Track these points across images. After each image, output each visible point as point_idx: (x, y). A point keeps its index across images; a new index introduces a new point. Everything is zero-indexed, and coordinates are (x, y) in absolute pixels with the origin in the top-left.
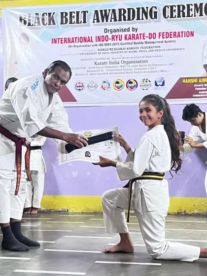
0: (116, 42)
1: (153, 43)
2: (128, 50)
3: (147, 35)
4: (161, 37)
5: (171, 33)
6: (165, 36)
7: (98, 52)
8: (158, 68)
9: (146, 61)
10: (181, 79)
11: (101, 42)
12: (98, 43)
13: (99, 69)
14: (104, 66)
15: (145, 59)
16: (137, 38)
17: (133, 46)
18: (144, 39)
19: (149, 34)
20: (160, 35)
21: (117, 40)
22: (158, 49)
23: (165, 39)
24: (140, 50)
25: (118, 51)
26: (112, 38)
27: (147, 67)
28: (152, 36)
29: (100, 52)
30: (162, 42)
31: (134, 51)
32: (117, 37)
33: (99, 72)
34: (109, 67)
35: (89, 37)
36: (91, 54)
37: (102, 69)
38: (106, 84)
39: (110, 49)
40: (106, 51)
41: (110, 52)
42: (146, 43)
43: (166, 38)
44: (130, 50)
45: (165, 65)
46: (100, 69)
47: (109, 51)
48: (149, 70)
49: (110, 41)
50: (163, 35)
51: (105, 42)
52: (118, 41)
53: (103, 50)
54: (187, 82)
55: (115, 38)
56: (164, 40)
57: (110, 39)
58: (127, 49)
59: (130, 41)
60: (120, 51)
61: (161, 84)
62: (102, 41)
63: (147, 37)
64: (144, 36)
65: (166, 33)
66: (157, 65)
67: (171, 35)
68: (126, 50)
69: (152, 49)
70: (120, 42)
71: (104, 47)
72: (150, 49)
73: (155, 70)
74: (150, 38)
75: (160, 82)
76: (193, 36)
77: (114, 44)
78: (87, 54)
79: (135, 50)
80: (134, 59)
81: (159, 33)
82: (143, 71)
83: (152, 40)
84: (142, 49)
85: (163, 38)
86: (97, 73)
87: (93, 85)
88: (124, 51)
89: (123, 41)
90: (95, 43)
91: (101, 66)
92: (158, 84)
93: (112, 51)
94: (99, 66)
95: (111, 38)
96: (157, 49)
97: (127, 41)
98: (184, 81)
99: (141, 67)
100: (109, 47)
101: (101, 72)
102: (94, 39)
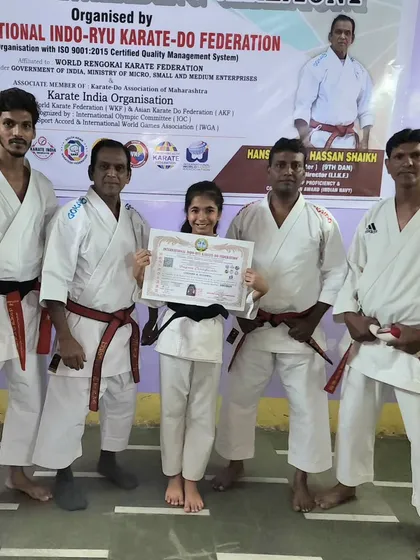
0: (98, 45)
1: (188, 57)
2: (128, 70)
3: (173, 36)
4: (206, 44)
5: (229, 35)
6: (214, 44)
7: (57, 66)
8: (197, 120)
9: (169, 101)
10: (244, 149)
11: (64, 44)
12: (57, 44)
13: (58, 110)
14: (70, 102)
15: (167, 95)
16: (149, 41)
17: (141, 60)
18: (166, 45)
19: (180, 33)
20: (203, 40)
21: (102, 42)
22: (198, 73)
23: (215, 51)
24: (155, 71)
25: (104, 68)
26: (91, 35)
27: (171, 115)
28: (185, 39)
29: (61, 66)
30: (207, 57)
31: (142, 74)
32: (102, 35)
33: (59, 118)
34: (82, 107)
35: (33, 26)
36: (40, 70)
37: (67, 110)
38: (74, 147)
39: (86, 63)
40: (76, 67)
41: (85, 69)
42: (170, 55)
43: (218, 47)
44: (132, 70)
45: (210, 113)
46: (63, 110)
47: (82, 67)
48: (176, 123)
49: (85, 43)
50: (211, 40)
51: (72, 44)
52: (106, 45)
53: (69, 62)
54: (256, 156)
55: (98, 35)
56: (212, 52)
57: (86, 37)
58: (127, 65)
59: (133, 48)
60: (109, 69)
61: (200, 157)
62: (67, 40)
63: (173, 41)
64: (166, 38)
65: (219, 35)
66: (193, 112)
67: (229, 41)
68: (123, 69)
69: (183, 72)
70: (109, 47)
71: (70, 56)
72: (179, 72)
73: (187, 124)
74: (179, 45)
75: (197, 153)
76: (278, 49)
77: (96, 51)
78: (30, 69)
79: (145, 71)
80: (143, 92)
81: (203, 34)
82: (160, 123)
83: (185, 50)
84: (160, 71)
85: (211, 47)
86: (54, 118)
87: (45, 147)
88: (118, 70)
89: (117, 45)
90: (48, 43)
91: (64, 102)
92: (194, 157)
93: (90, 68)
94: (58, 102)
95: (88, 34)
96: (194, 73)
97: (125, 47)
98: (250, 153)
99: (157, 115)
100: (82, 57)
101: (63, 118)
102: (46, 33)
